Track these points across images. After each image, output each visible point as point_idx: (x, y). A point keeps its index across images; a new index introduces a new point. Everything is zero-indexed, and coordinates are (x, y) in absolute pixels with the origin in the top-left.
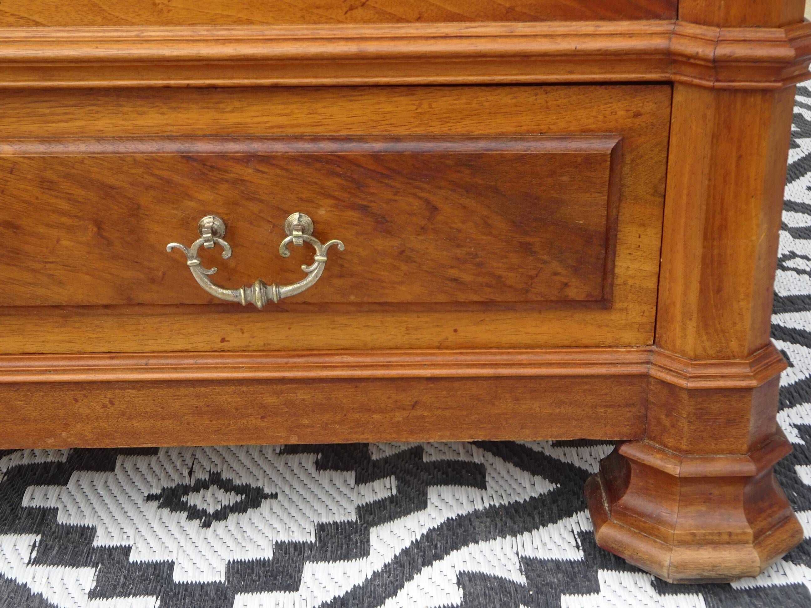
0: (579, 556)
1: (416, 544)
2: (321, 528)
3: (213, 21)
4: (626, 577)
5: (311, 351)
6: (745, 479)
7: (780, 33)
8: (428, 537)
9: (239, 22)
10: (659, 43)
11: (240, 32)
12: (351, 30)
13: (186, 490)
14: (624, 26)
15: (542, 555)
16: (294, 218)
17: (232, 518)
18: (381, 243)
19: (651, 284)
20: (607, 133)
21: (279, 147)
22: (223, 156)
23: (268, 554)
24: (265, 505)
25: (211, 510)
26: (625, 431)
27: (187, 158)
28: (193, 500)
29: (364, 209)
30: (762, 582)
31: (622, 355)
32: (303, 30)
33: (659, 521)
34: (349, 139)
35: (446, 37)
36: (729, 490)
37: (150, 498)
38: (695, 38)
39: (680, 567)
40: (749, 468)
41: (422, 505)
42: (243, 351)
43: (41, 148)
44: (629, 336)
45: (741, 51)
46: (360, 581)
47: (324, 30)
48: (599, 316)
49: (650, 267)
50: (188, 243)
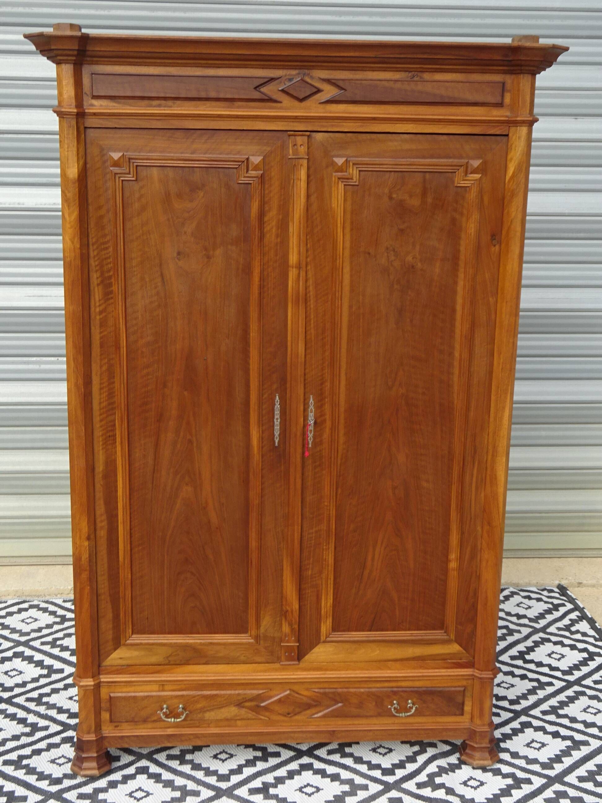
0: (457, 762)
1: (427, 760)
2: (406, 757)
3: (398, 670)
4: (467, 766)
5: (410, 723)
6: (488, 748)
7: (491, 672)
8: (429, 758)
9: (402, 669)
10: (471, 673)
11: (403, 671)
12: (421, 671)
13: (376, 748)
14: (466, 670)
15: (451, 762)
16: (410, 701)
17: (388, 754)
18: (424, 705)
19: (470, 711)
20: (462, 687)
21: (408, 689)
22: (398, 691)
23: (398, 762)
24: (393, 751)
25: (383, 753)
26: (466, 738)
27: (392, 691)
28: (379, 750)
29: (421, 700)
30: (492, 767)
31: (465, 724)
32: (413, 671)
33: (473, 755)
34: (419, 687)
35: (437, 672)
36: (485, 750)
37: (370, 750)
38: (477, 673)
39: (477, 764)
40: (489, 746)
41: (426, 751)
42: (397, 724)
43: (367, 690)
44: (467, 720)
45: (485, 676)
46: (417, 767)
47: (416, 671)
48: (461, 717)
49: (470, 708)
50: (392, 706)
